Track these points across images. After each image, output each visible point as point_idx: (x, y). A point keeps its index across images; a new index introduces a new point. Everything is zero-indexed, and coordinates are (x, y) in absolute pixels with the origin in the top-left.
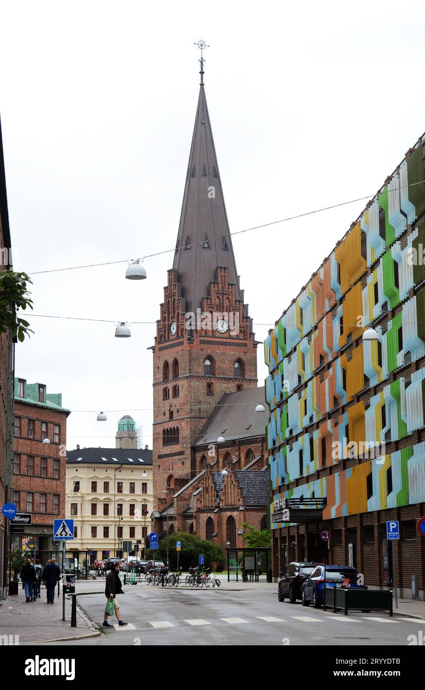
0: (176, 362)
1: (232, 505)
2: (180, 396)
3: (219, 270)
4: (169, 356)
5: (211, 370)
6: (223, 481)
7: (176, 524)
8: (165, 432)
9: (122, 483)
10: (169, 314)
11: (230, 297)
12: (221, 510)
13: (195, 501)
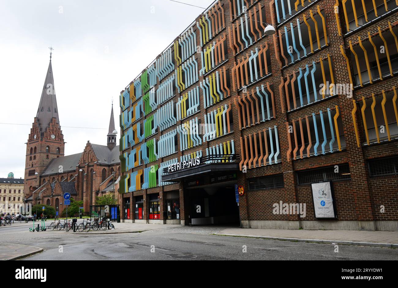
0: (35, 148)
1: (58, 194)
2: (36, 158)
3: (53, 118)
4: (33, 146)
5: (49, 151)
6: (55, 186)
8: (30, 171)
9: (11, 190)
10: (34, 132)
11: (56, 127)
12: (53, 196)
13: (41, 194)
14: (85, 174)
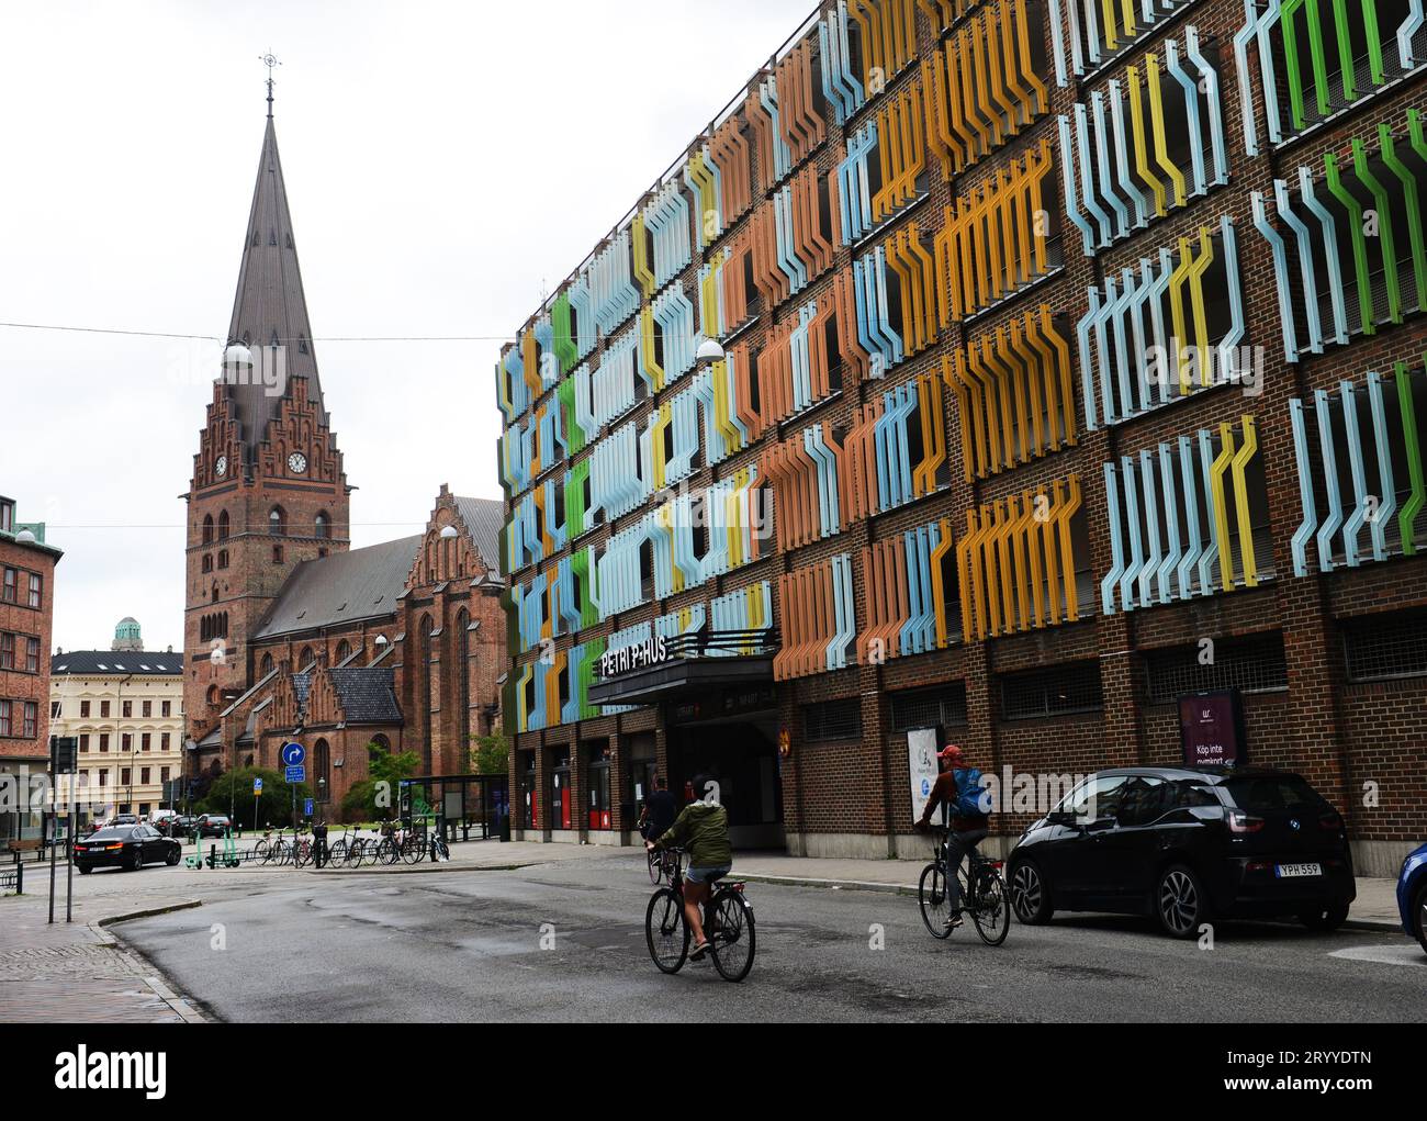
0: (225, 516)
1: (323, 722)
2: (230, 565)
3: (294, 380)
4: (214, 506)
5: (280, 529)
6: (309, 687)
7: (223, 757)
8: (206, 621)
9: (131, 702)
10: (214, 445)
11: (310, 421)
12: (305, 730)
13: (257, 720)
14: (436, 632)
